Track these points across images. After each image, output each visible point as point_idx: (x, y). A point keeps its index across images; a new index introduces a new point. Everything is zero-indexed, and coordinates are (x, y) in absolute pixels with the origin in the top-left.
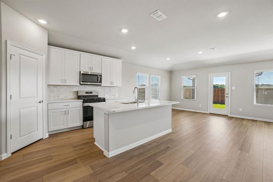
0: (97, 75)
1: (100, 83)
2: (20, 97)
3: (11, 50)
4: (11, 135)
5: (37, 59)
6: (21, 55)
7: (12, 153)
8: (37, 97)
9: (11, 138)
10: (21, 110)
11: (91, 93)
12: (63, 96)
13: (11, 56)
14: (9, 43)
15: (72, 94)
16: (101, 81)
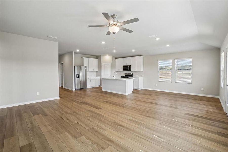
8: (109, 75)
16: (129, 69)
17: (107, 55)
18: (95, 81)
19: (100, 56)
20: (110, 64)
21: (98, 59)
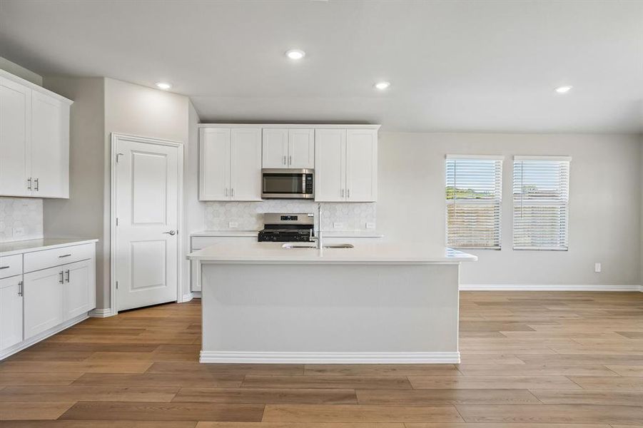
0: (300, 175)
1: (307, 193)
2: (133, 223)
3: (117, 146)
4: (117, 283)
5: (166, 155)
6: (135, 151)
7: (119, 312)
8: (166, 224)
9: (117, 287)
10: (134, 244)
11: (295, 218)
12: (237, 223)
13: (117, 157)
14: (114, 137)
15: (254, 220)
16: (310, 189)
17: (164, 86)
18: (65, 277)
19: (101, 78)
20: (177, 154)
21: (71, 102)
